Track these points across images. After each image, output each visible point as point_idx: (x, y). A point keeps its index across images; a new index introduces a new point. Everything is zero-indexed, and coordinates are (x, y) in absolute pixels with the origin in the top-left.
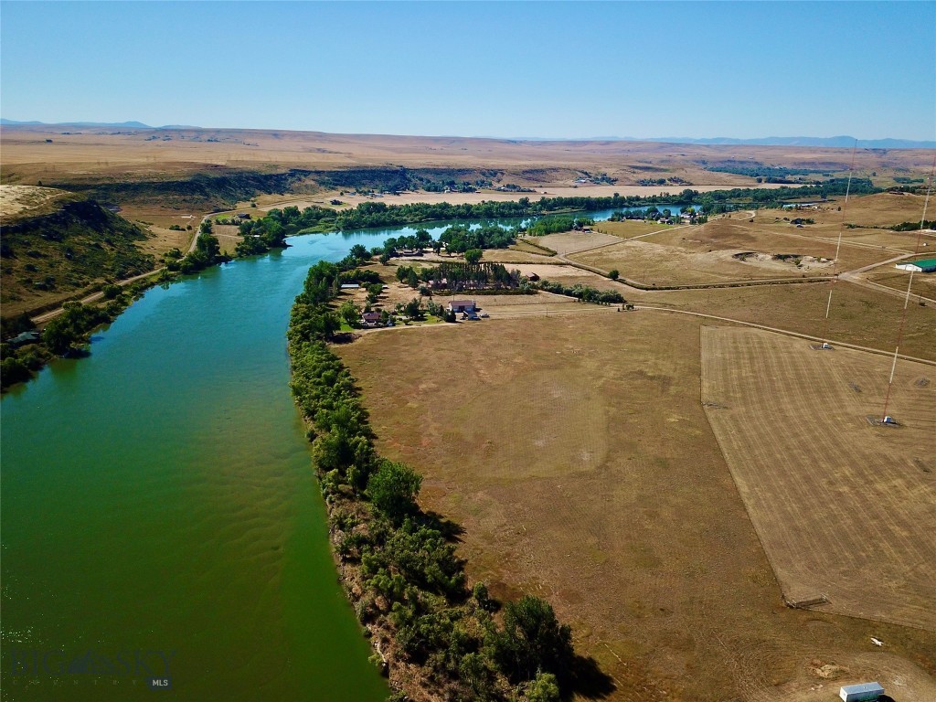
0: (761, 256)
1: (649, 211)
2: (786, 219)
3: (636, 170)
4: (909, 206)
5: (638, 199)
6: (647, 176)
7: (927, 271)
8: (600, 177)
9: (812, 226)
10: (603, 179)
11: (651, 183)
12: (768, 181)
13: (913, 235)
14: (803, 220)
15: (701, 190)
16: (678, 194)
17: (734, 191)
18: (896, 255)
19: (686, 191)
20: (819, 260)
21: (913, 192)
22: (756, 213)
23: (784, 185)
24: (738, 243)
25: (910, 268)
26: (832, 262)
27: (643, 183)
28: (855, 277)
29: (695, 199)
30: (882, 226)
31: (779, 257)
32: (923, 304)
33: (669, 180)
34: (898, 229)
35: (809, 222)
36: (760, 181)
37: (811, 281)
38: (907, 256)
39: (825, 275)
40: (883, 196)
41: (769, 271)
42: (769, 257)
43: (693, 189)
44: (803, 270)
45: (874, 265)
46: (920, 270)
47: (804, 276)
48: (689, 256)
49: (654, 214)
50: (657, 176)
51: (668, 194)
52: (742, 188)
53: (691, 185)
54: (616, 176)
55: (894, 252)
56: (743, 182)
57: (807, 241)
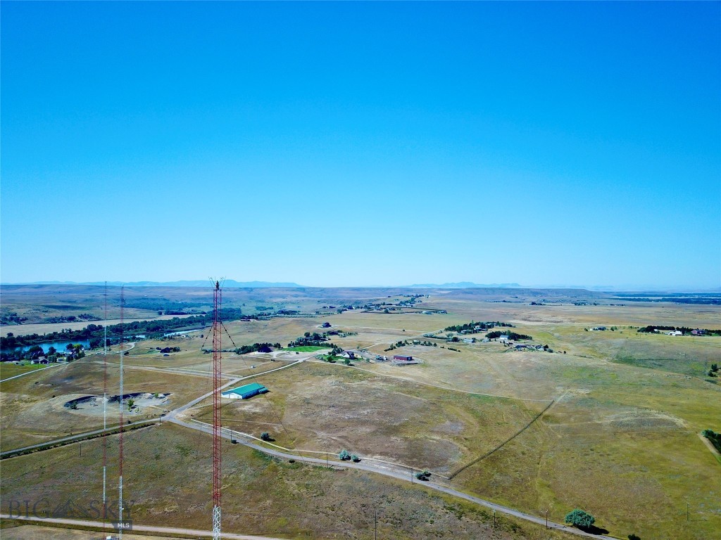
0: (98, 399)
1: (31, 351)
2: (158, 348)
3: (51, 310)
4: (254, 330)
5: (35, 337)
6: (59, 313)
7: (247, 397)
8: (8, 317)
9: (176, 353)
10: (12, 319)
11: (61, 320)
12: (167, 313)
13: (246, 358)
14: (171, 349)
15: (105, 324)
16: (81, 329)
17: (132, 324)
18: (228, 381)
19: (89, 326)
20: (157, 397)
21: (257, 319)
22: (136, 344)
23: (176, 316)
24: (91, 383)
25: (234, 396)
26: (167, 398)
27: (53, 321)
28: (178, 416)
29: (94, 333)
30: (229, 350)
31: (115, 399)
32: (234, 442)
33: (79, 317)
34: (238, 352)
35: (175, 350)
36: (160, 314)
37: (134, 429)
38: (237, 380)
39: (152, 417)
40: (236, 323)
41: (95, 420)
42: (105, 400)
43: (97, 324)
44: (134, 413)
45: (203, 397)
46: (241, 397)
47: (129, 422)
48: (26, 405)
49: (36, 353)
50: (68, 313)
51: (70, 330)
52: (140, 321)
53: (99, 319)
54: (26, 315)
55: (226, 378)
56: (146, 315)
57: (157, 374)
